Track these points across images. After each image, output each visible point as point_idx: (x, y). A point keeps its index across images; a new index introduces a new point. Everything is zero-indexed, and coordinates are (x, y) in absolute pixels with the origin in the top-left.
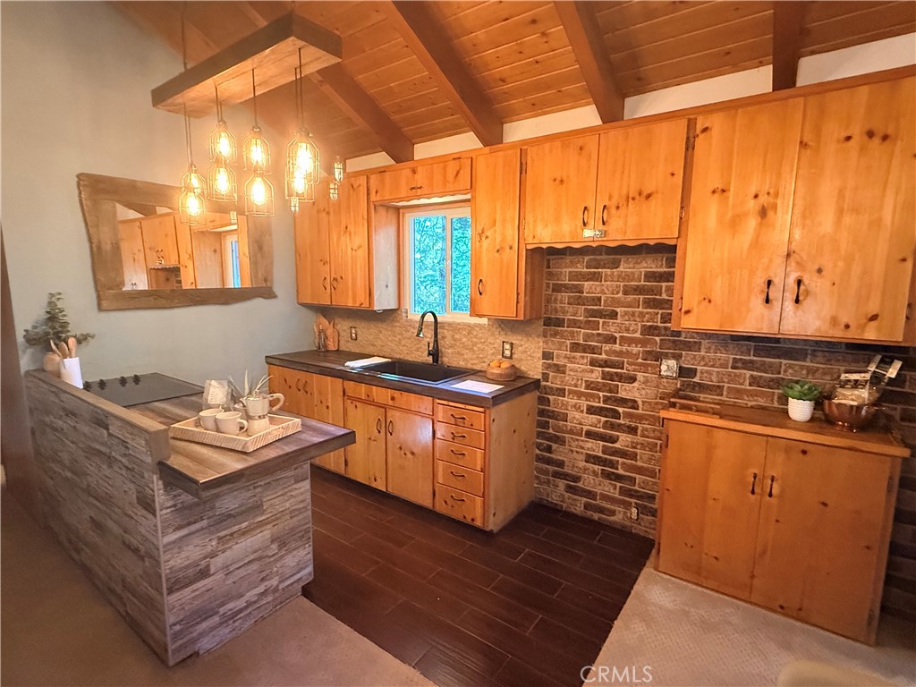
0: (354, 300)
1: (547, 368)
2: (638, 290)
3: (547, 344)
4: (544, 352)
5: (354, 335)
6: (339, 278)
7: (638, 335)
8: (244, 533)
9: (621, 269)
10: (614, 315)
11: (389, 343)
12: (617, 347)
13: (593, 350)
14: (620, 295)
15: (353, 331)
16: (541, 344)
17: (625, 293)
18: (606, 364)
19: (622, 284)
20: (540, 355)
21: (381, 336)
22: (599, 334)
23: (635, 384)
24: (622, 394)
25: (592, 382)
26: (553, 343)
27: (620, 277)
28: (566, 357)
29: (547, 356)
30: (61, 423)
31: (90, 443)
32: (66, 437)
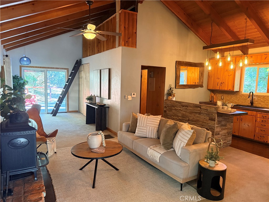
0: (228, 88)
5: (222, 98)
6: (223, 83)
8: (224, 129)
11: (235, 100)
15: (223, 97)
21: (232, 98)
30: (180, 108)
31: (192, 111)
32: (181, 111)
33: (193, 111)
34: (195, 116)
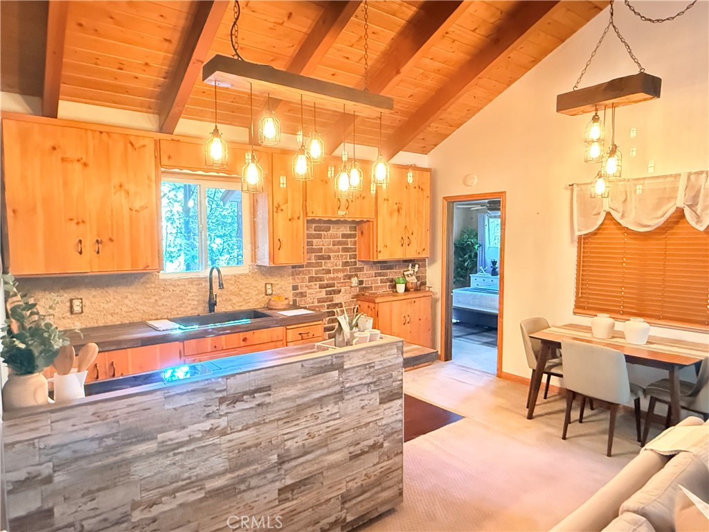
1: (295, 296)
2: (340, 243)
3: (295, 280)
4: (293, 286)
5: (77, 309)
6: (105, 239)
7: (340, 267)
9: (331, 232)
10: (329, 258)
12: (332, 275)
13: (321, 279)
14: (331, 246)
15: (77, 303)
16: (291, 281)
17: (334, 245)
18: (328, 286)
19: (332, 240)
20: (291, 288)
21: (126, 301)
22: (323, 270)
23: (341, 294)
24: (336, 301)
25: (321, 298)
26: (299, 279)
27: (332, 237)
28: (306, 286)
29: (295, 288)
30: (207, 425)
31: (299, 401)
32: (224, 433)
33: (306, 399)
34: (319, 421)
